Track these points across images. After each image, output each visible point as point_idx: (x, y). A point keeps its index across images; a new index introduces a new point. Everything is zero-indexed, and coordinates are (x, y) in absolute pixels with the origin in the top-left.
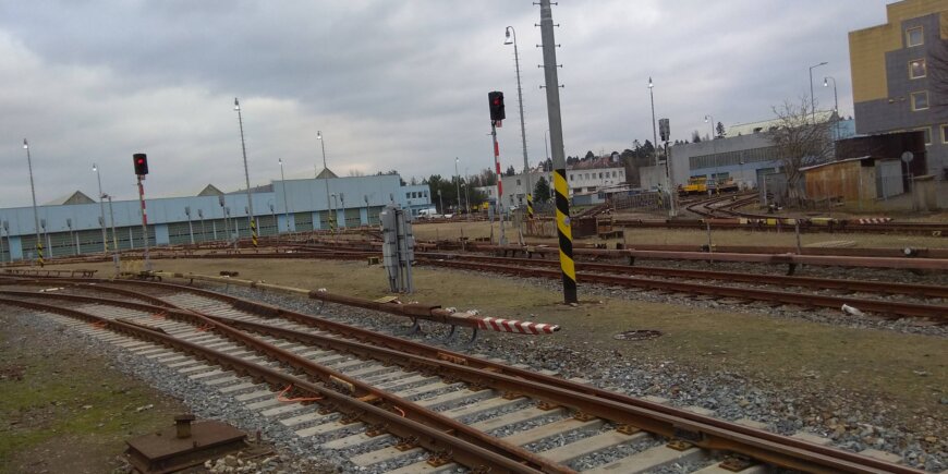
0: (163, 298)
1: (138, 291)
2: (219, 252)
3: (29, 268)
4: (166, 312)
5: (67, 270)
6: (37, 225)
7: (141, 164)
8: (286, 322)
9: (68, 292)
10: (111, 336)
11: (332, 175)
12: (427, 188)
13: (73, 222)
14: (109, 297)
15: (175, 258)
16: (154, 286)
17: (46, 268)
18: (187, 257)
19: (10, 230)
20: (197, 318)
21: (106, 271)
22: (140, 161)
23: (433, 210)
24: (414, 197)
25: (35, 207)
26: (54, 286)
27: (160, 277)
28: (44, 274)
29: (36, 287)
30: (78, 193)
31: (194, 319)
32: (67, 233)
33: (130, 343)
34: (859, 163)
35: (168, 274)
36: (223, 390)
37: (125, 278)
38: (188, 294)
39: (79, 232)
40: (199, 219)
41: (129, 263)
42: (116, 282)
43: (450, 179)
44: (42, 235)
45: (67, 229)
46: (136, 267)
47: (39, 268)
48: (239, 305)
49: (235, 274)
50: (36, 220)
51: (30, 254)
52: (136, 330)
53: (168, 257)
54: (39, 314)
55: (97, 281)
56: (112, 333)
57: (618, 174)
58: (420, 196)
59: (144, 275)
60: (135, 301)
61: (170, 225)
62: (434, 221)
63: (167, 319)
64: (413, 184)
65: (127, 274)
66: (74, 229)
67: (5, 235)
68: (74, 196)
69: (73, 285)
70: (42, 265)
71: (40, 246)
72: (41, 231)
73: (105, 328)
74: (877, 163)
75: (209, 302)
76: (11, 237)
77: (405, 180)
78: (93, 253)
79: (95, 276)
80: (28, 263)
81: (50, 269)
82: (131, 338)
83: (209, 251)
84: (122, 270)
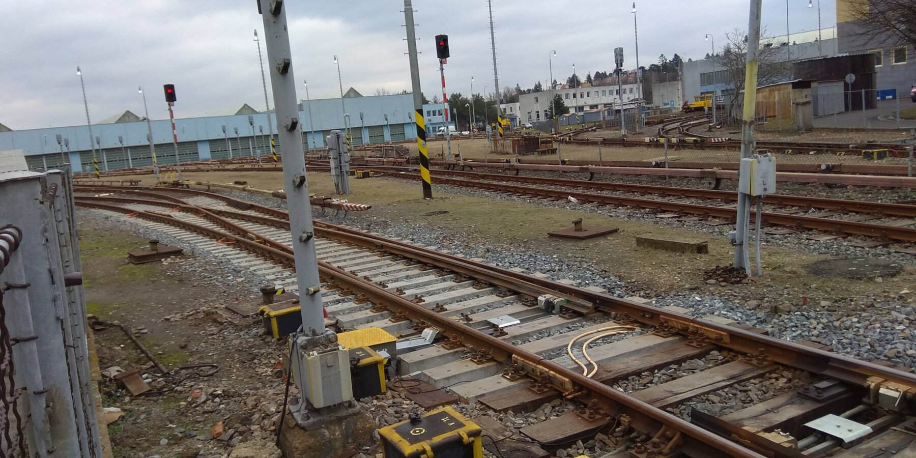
0: (184, 200)
1: (169, 195)
2: (246, 166)
3: (87, 180)
4: (180, 207)
5: (117, 181)
6: (92, 142)
7: (170, 93)
8: (253, 212)
9: (116, 197)
10: (140, 221)
11: (357, 95)
12: (447, 106)
13: (124, 139)
14: (145, 199)
15: (208, 171)
16: (182, 191)
17: (101, 179)
18: (219, 170)
19: (70, 145)
20: (198, 210)
21: (147, 181)
22: (169, 91)
23: (452, 128)
24: (434, 115)
25: (89, 126)
26: (106, 192)
27: (187, 185)
28: (100, 184)
29: (92, 194)
30: (128, 112)
31: (195, 211)
32: (119, 149)
33: (150, 224)
34: (791, 86)
35: (192, 183)
36: (191, 242)
37: (163, 186)
38: (203, 197)
39: (130, 147)
40: (236, 136)
41: (167, 175)
42: (154, 189)
43: (470, 97)
44: (97, 150)
45: (119, 145)
46: (171, 177)
47: (96, 179)
48: (230, 203)
49: (244, 183)
50: (92, 138)
51: (88, 167)
52: (155, 217)
53: (203, 171)
54: (93, 210)
55: (140, 188)
56: (141, 219)
57: (635, 90)
58: (440, 114)
59: (176, 184)
60: (163, 201)
61: (211, 142)
62: (454, 138)
63: (180, 211)
64: (436, 102)
65: (164, 183)
66: (125, 145)
67: (66, 151)
68: (124, 115)
69: (120, 192)
70: (98, 177)
71: (96, 160)
72: (97, 147)
73: (137, 217)
74: (813, 85)
75: (214, 201)
76: (71, 152)
77: (427, 99)
78: (143, 167)
79: (140, 184)
80: (86, 176)
81: (105, 180)
82: (152, 222)
83: (237, 166)
84: (161, 180)
